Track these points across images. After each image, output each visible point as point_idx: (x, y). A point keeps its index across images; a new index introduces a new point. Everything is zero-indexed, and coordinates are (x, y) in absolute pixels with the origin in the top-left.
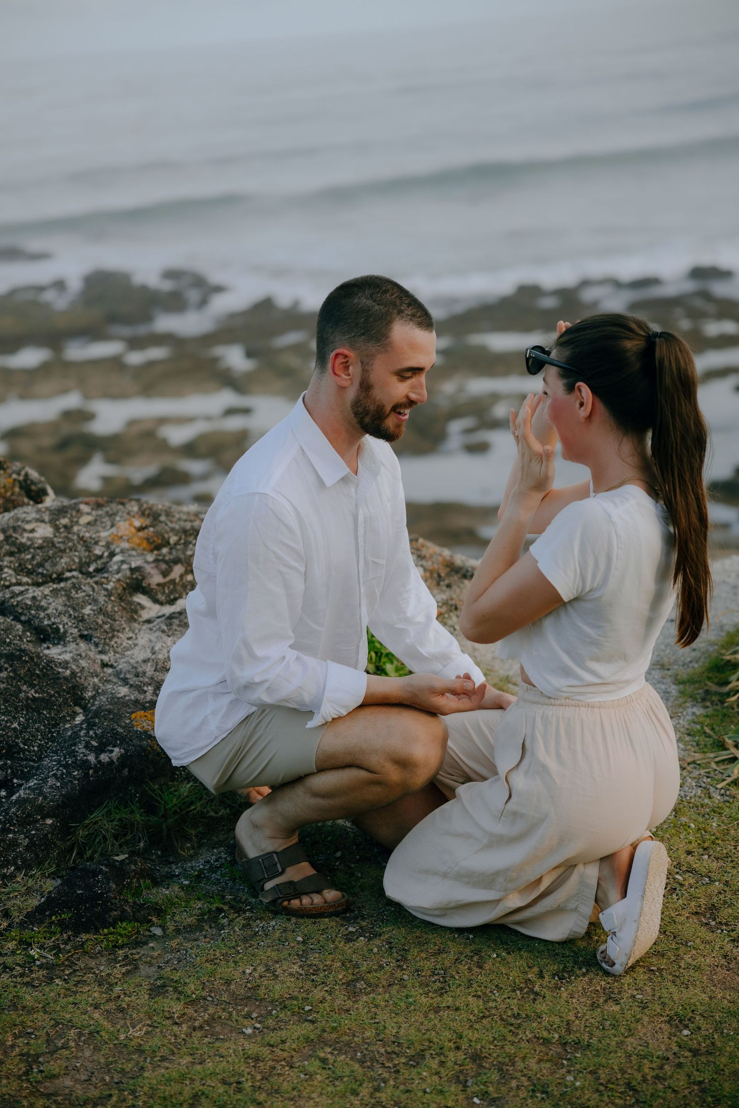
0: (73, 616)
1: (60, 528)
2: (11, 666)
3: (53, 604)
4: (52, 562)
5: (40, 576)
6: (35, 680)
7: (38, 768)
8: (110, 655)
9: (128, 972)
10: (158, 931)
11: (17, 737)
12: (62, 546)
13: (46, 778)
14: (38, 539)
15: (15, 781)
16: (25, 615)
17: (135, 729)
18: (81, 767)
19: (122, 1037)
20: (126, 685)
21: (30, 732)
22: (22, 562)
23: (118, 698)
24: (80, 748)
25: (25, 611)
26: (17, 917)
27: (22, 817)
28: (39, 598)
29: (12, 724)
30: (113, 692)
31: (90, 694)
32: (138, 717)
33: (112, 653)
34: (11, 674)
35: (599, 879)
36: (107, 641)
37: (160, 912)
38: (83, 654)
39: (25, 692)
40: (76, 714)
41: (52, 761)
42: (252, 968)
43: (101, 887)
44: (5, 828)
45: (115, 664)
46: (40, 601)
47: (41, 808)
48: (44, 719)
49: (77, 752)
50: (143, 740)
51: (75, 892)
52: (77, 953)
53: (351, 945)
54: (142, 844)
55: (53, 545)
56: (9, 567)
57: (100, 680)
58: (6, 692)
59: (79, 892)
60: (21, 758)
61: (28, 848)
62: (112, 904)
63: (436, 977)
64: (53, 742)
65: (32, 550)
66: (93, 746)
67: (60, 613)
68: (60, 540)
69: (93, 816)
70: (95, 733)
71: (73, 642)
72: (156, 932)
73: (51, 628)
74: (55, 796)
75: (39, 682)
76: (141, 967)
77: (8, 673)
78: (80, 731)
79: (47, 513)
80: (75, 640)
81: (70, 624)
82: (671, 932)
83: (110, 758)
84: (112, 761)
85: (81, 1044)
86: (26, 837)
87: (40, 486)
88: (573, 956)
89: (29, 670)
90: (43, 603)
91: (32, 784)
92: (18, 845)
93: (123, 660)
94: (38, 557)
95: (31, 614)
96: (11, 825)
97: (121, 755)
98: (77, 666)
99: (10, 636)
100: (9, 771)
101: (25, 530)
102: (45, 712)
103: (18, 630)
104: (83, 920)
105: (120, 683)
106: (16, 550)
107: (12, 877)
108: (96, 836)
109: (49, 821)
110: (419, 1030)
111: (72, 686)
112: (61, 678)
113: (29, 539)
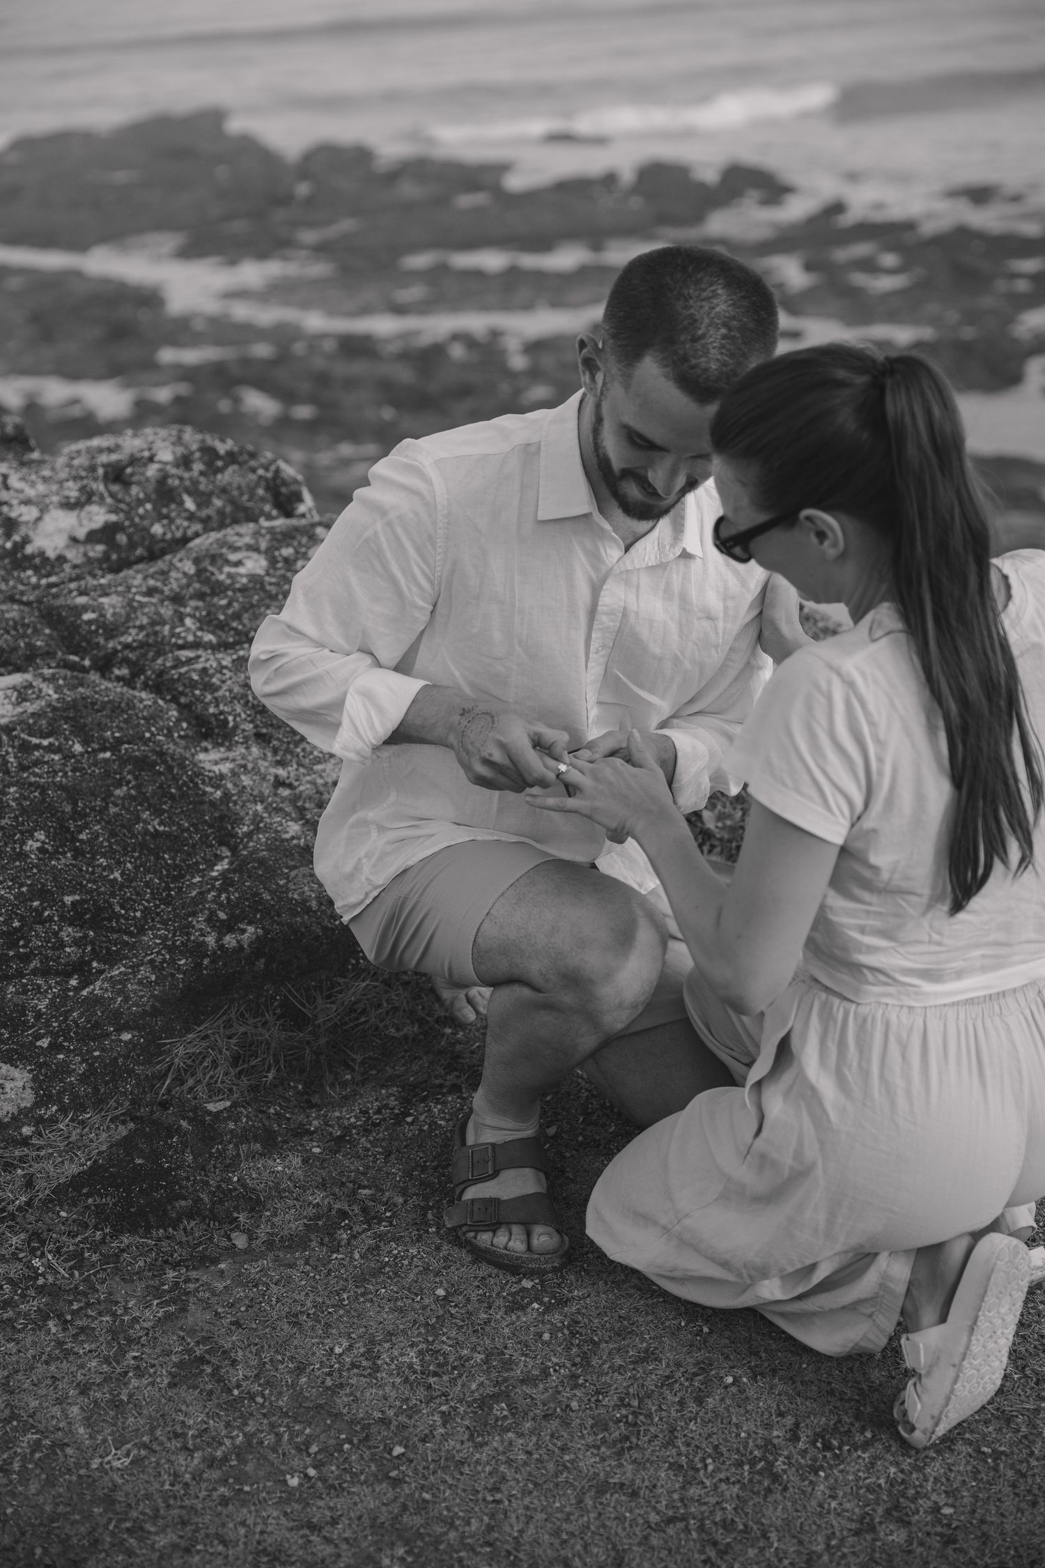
0: (250, 705)
1: (278, 562)
2: (136, 778)
3: (229, 682)
4: (254, 613)
5: (232, 633)
6: (165, 803)
7: (133, 946)
8: (290, 769)
9: (168, 1316)
10: (240, 1241)
11: (113, 895)
12: (273, 589)
13: (138, 965)
14: (242, 576)
15: (95, 964)
16: (186, 695)
17: (290, 895)
18: (191, 953)
19: (95, 1464)
20: (301, 819)
21: (135, 888)
22: (213, 610)
23: (283, 840)
24: (200, 922)
25: (187, 690)
26: (43, 1189)
27: (85, 1028)
28: (211, 671)
29: (112, 873)
30: (279, 828)
31: (245, 829)
32: (300, 875)
33: (295, 766)
34: (133, 792)
35: (911, 1283)
36: (292, 746)
37: (255, 1204)
38: (250, 766)
39: (145, 822)
40: (219, 858)
41: (156, 937)
42: (345, 1344)
43: (172, 1157)
44: (55, 1043)
45: (296, 784)
46: (212, 676)
47: (117, 1014)
48: (162, 867)
49: (193, 927)
50: (298, 914)
51: (133, 1160)
52: (105, 1270)
53: (514, 1317)
54: (271, 1076)
55: (263, 588)
56: (193, 616)
57: (266, 808)
58: (116, 821)
59: (139, 1161)
60: (112, 927)
61: (83, 1079)
62: (181, 1187)
63: (624, 1412)
64: (168, 904)
65: (230, 593)
66: (219, 920)
67: (234, 698)
68: (273, 580)
69: (202, 1028)
70: (228, 898)
71: (242, 743)
72: (236, 1242)
73: (217, 720)
74: (142, 997)
75: (171, 807)
76: (192, 1307)
77: (129, 789)
78: (209, 891)
79: (268, 537)
80: (246, 741)
81: (243, 716)
82: (1033, 1370)
83: (238, 942)
84: (241, 948)
85: (30, 1466)
86: (83, 1061)
87: (293, 488)
88: (858, 1401)
89: (161, 787)
90: (214, 680)
91: (117, 972)
92: (70, 1072)
93: (308, 778)
94: (235, 604)
95: (194, 695)
96: (65, 1041)
97: (258, 937)
98: (235, 785)
99: (153, 729)
100: (89, 948)
101: (228, 562)
102: (166, 856)
103: (169, 719)
104: (132, 1210)
105: (293, 815)
106: (208, 591)
107: (53, 1120)
108: (204, 1058)
109: (126, 1036)
110: (557, 1533)
111: (219, 817)
112: (205, 802)
113: (229, 575)
